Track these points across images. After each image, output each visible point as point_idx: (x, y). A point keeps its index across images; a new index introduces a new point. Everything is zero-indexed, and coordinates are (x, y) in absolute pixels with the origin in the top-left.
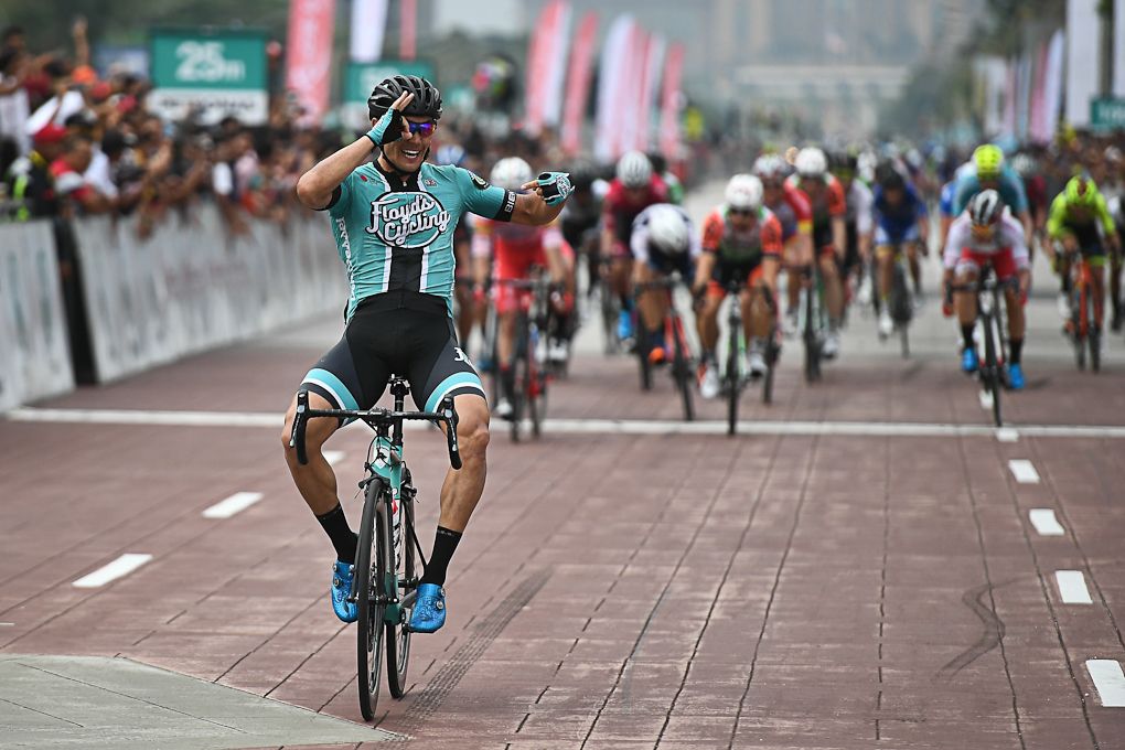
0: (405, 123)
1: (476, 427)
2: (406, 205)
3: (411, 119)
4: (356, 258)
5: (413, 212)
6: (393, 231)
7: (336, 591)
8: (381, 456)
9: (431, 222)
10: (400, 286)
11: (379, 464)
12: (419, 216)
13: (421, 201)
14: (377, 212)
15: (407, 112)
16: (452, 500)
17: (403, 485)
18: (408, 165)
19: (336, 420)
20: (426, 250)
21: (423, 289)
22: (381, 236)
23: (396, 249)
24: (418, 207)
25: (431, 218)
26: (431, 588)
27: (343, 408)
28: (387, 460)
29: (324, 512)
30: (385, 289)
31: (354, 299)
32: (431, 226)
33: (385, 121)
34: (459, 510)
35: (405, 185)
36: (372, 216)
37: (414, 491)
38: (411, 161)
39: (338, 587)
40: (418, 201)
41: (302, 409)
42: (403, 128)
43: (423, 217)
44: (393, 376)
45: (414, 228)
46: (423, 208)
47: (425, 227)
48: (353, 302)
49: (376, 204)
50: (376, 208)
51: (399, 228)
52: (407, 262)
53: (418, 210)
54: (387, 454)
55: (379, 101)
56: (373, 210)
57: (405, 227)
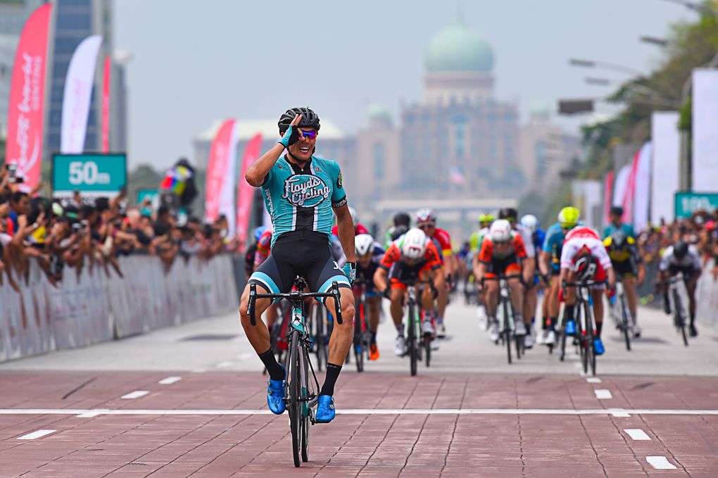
0: (300, 132)
1: (348, 305)
2: (304, 183)
3: (303, 129)
4: (277, 212)
5: (308, 187)
6: (297, 198)
7: (270, 397)
8: (297, 319)
9: (319, 193)
10: (302, 227)
11: (296, 324)
12: (312, 190)
13: (313, 181)
14: (287, 187)
15: (300, 126)
16: (335, 349)
18: (303, 156)
19: (269, 300)
20: (316, 208)
21: (315, 228)
22: (290, 200)
23: (299, 207)
24: (311, 184)
25: (319, 191)
26: (326, 398)
27: (272, 292)
28: (300, 321)
29: (263, 352)
30: (293, 229)
31: (275, 234)
32: (318, 195)
33: (288, 133)
34: (340, 353)
35: (302, 170)
36: (285, 189)
38: (305, 153)
39: (271, 395)
40: (311, 181)
41: (253, 293)
42: (299, 135)
43: (314, 190)
44: (298, 277)
45: (308, 196)
46: (314, 185)
47: (315, 196)
48: (275, 236)
49: (287, 182)
50: (287, 184)
51: (300, 196)
52: (305, 215)
53: (311, 186)
54: (300, 317)
55: (284, 122)
56: (285, 185)
57: (303, 196)
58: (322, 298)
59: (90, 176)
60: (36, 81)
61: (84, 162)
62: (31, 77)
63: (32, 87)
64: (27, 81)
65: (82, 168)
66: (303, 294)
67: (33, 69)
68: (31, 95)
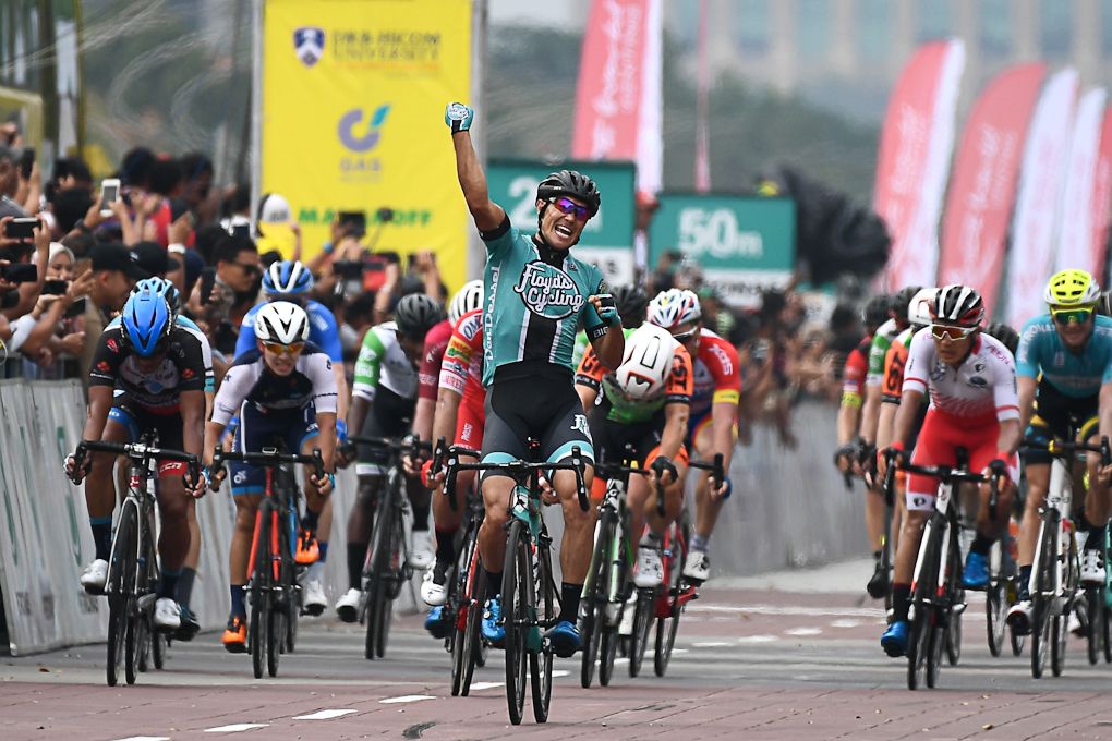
2: (550, 277)
5: (554, 285)
6: (536, 296)
8: (520, 502)
9: (567, 300)
10: (533, 356)
11: (519, 509)
12: (558, 292)
13: (562, 279)
14: (527, 275)
17: (540, 535)
20: (559, 324)
21: (552, 361)
22: (525, 297)
23: (534, 314)
24: (558, 283)
25: (567, 297)
28: (525, 506)
30: (520, 359)
32: (566, 303)
36: (522, 277)
37: (551, 540)
38: (562, 239)
40: (559, 278)
43: (561, 294)
45: (552, 301)
46: (563, 286)
47: (561, 302)
49: (529, 267)
50: (528, 270)
51: (540, 296)
53: (558, 286)
54: (525, 500)
56: (525, 271)
57: (545, 297)
58: (551, 471)
59: (722, 236)
60: (628, 54)
61: (710, 210)
62: (620, 46)
63: (620, 65)
64: (613, 54)
65: (704, 223)
66: (530, 465)
67: (624, 29)
68: (619, 80)
